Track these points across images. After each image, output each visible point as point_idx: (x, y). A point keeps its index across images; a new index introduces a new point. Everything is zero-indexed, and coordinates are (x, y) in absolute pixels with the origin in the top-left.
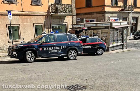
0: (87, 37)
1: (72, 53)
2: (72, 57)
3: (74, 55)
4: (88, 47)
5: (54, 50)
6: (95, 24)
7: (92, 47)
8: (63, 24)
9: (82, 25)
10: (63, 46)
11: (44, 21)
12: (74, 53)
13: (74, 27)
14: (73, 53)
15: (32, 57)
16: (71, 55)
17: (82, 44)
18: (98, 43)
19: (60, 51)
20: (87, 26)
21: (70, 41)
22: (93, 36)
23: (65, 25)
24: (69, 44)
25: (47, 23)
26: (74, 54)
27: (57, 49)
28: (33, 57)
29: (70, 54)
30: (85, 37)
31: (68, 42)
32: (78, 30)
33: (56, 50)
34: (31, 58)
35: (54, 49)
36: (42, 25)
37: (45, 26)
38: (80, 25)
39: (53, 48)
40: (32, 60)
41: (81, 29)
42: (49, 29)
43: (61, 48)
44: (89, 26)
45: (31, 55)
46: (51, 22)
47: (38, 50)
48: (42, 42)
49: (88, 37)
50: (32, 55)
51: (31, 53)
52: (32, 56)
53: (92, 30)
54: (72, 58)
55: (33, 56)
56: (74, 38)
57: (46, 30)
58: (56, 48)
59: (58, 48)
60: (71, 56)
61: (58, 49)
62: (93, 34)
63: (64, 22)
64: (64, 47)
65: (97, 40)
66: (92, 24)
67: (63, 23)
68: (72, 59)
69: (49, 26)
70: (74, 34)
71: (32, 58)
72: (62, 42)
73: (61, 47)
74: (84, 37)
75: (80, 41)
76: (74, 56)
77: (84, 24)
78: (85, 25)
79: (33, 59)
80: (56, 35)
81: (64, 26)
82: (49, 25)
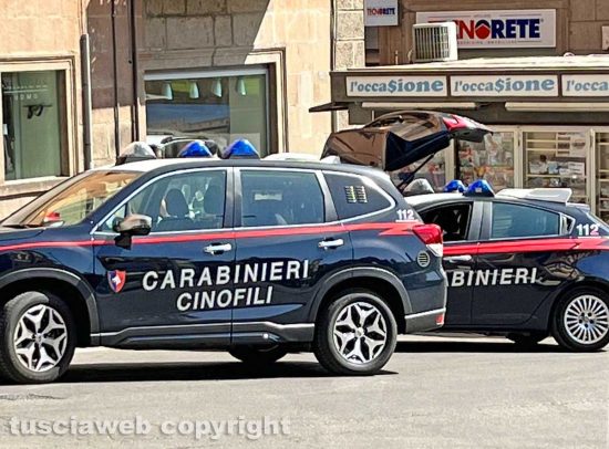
0: (471, 193)
1: (356, 317)
2: (357, 351)
3: (375, 336)
4: (482, 277)
5: (219, 289)
6: (541, 79)
7: (522, 275)
8: (250, 60)
9: (431, 80)
10: (286, 261)
11: (83, 39)
12: (370, 321)
13: (352, 91)
14: (364, 315)
15: (49, 341)
16: (350, 336)
17: (438, 249)
18: (567, 244)
19: (263, 296)
20: (469, 93)
21: (343, 225)
22: (529, 183)
23: (262, 71)
24: (339, 242)
25: (107, 51)
26: (375, 328)
27: (241, 285)
28: (55, 343)
29: (345, 329)
30: (457, 195)
31: (330, 233)
32: (403, 131)
33: (232, 287)
34: (42, 351)
35: (219, 282)
36: (61, 74)
37: (84, 85)
38: (406, 80)
39: (214, 275)
40: (46, 364)
41: (429, 125)
42: (125, 113)
43: (273, 278)
44: (494, 93)
45: (45, 322)
46: (139, 50)
47: (97, 282)
48: (127, 226)
49: (487, 194)
50: (52, 325)
51: (43, 308)
52: (47, 330)
53: (516, 132)
54: (353, 360)
55: (55, 333)
56: (377, 202)
57: (94, 115)
58: (232, 275)
59: (251, 273)
60: (351, 345)
61: (250, 284)
62: (526, 169)
63: (258, 44)
64: (296, 271)
65: (564, 218)
66: (514, 79)
67: (250, 49)
68: (354, 364)
69: (125, 84)
70: (373, 165)
71: (50, 351)
72: (284, 228)
73: (273, 271)
74: (451, 189)
75: (419, 222)
76: (371, 343)
77: (449, 74)
78: (454, 80)
79: (55, 358)
80: (234, 173)
81: (256, 84)
82: (125, 69)
